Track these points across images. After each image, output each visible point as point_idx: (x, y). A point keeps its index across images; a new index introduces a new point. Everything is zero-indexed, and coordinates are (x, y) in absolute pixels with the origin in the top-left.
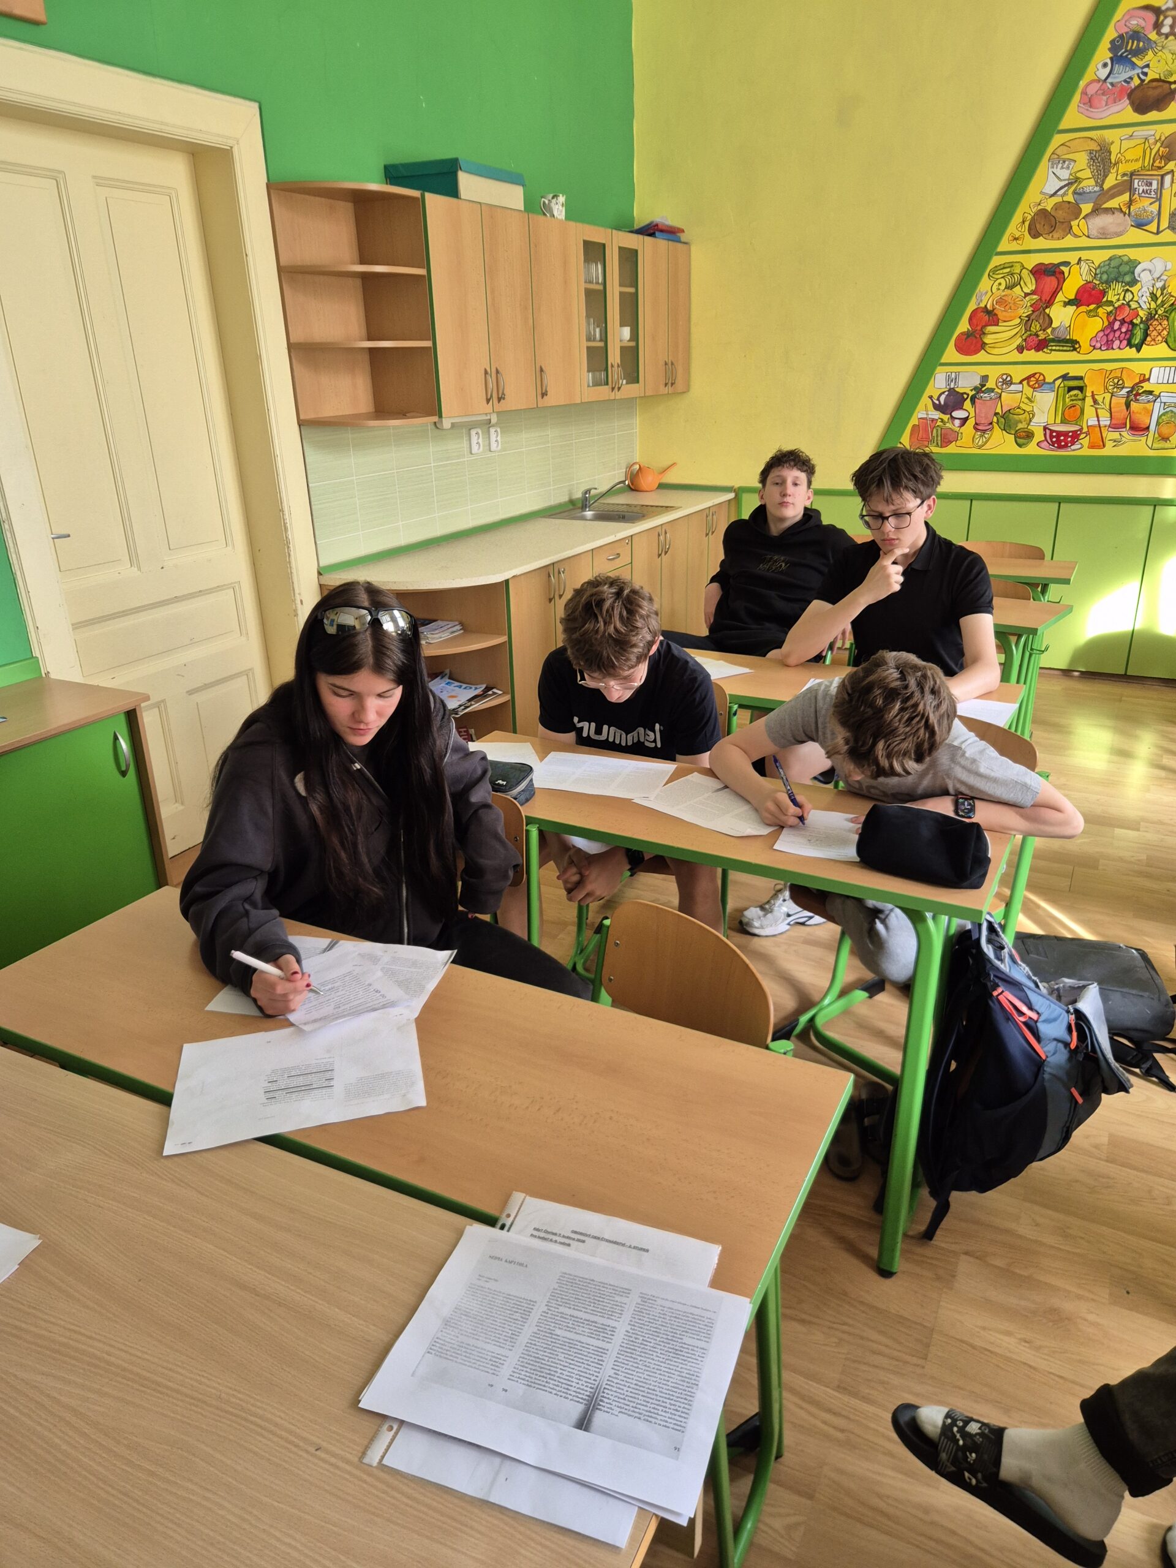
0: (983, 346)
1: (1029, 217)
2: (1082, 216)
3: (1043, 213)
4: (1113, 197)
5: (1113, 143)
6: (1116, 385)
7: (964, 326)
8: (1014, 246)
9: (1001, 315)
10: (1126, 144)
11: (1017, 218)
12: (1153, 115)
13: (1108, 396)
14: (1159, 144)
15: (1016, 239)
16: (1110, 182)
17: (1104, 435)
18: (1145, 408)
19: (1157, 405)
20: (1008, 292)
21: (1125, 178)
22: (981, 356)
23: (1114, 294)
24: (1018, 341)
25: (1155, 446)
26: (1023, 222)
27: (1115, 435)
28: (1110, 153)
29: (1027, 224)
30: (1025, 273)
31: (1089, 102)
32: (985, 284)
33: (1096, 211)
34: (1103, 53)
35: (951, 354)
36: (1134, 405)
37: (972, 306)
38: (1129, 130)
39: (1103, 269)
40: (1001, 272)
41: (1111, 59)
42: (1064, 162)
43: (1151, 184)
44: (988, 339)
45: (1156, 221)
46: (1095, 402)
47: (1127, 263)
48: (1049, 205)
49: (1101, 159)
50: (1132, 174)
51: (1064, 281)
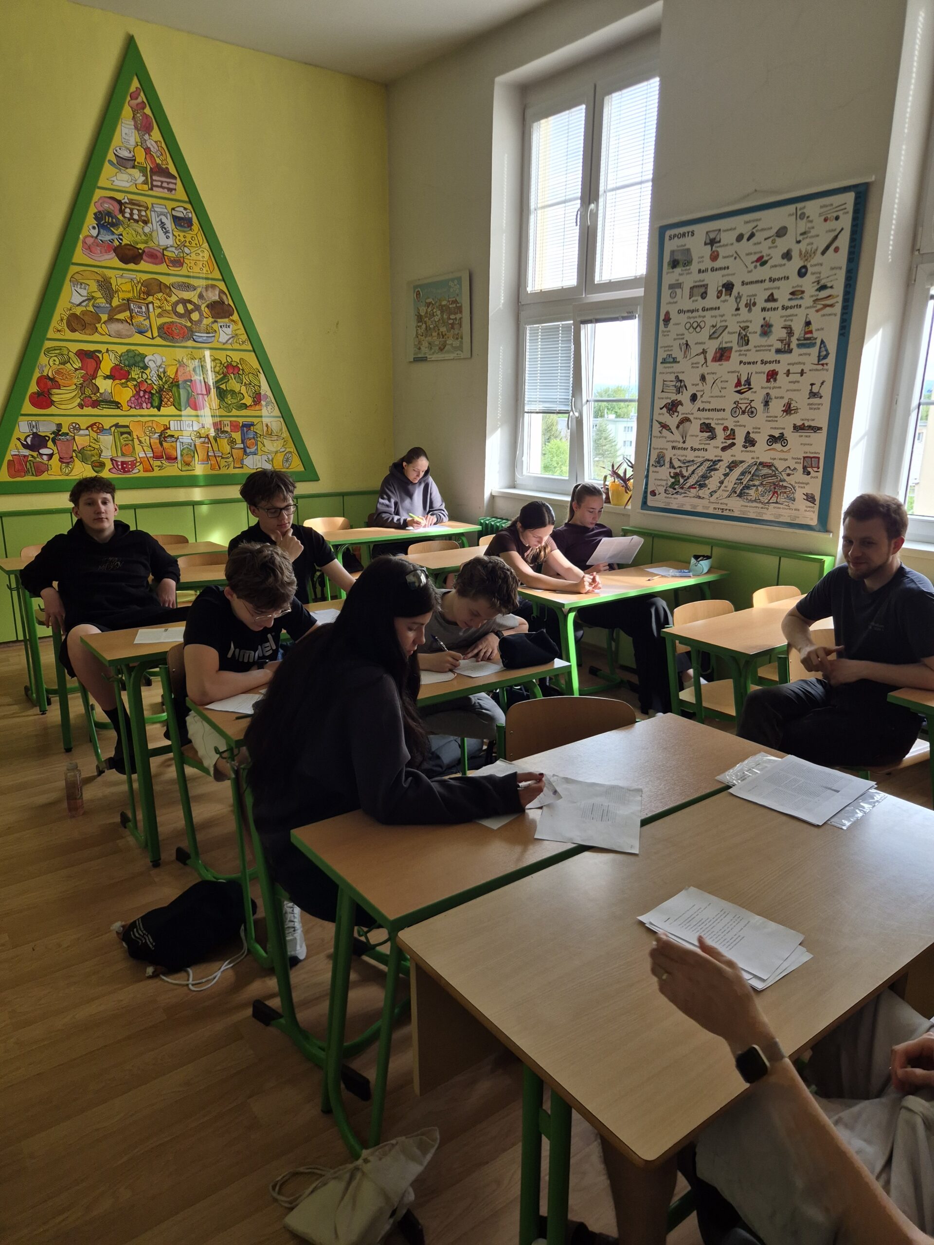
0: (51, 403)
1: (65, 318)
2: (102, 322)
3: (74, 316)
4: (120, 312)
5: (111, 278)
6: (151, 432)
7: (33, 388)
8: (58, 336)
9: (61, 382)
10: (120, 281)
11: (56, 317)
12: (132, 266)
13: (147, 438)
14: (140, 285)
15: (59, 331)
16: (115, 302)
17: (152, 463)
18: (172, 446)
19: (178, 444)
20: (62, 366)
21: (124, 301)
22: (52, 410)
23: (135, 373)
24: (79, 400)
25: (183, 469)
26: (62, 320)
27: (159, 463)
28: (111, 284)
29: (65, 321)
30: (71, 355)
31: (89, 248)
32: (43, 359)
33: (111, 319)
34: (90, 221)
35: (27, 407)
36: (165, 444)
37: (37, 375)
38: (121, 272)
39: (125, 357)
40: (53, 352)
41: (97, 224)
42: (81, 284)
43: (141, 308)
44: (55, 398)
45: (150, 330)
46: (140, 442)
47: (138, 355)
48: (78, 311)
49: (106, 286)
50: (128, 300)
51: (101, 362)
